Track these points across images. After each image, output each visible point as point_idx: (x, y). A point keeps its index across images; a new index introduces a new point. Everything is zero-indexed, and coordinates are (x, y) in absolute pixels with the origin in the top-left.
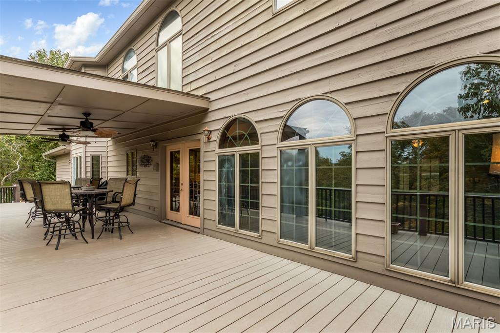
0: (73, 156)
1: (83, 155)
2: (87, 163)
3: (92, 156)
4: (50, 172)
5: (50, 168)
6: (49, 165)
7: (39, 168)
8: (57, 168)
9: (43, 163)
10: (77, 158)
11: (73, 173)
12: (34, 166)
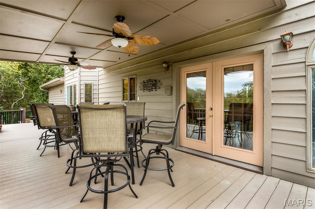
0: (66, 85)
1: (77, 84)
2: (81, 90)
3: (85, 84)
4: (44, 100)
5: (43, 96)
6: (43, 95)
7: (36, 97)
8: (50, 96)
9: (39, 93)
10: (71, 87)
11: (66, 100)
12: (33, 95)
